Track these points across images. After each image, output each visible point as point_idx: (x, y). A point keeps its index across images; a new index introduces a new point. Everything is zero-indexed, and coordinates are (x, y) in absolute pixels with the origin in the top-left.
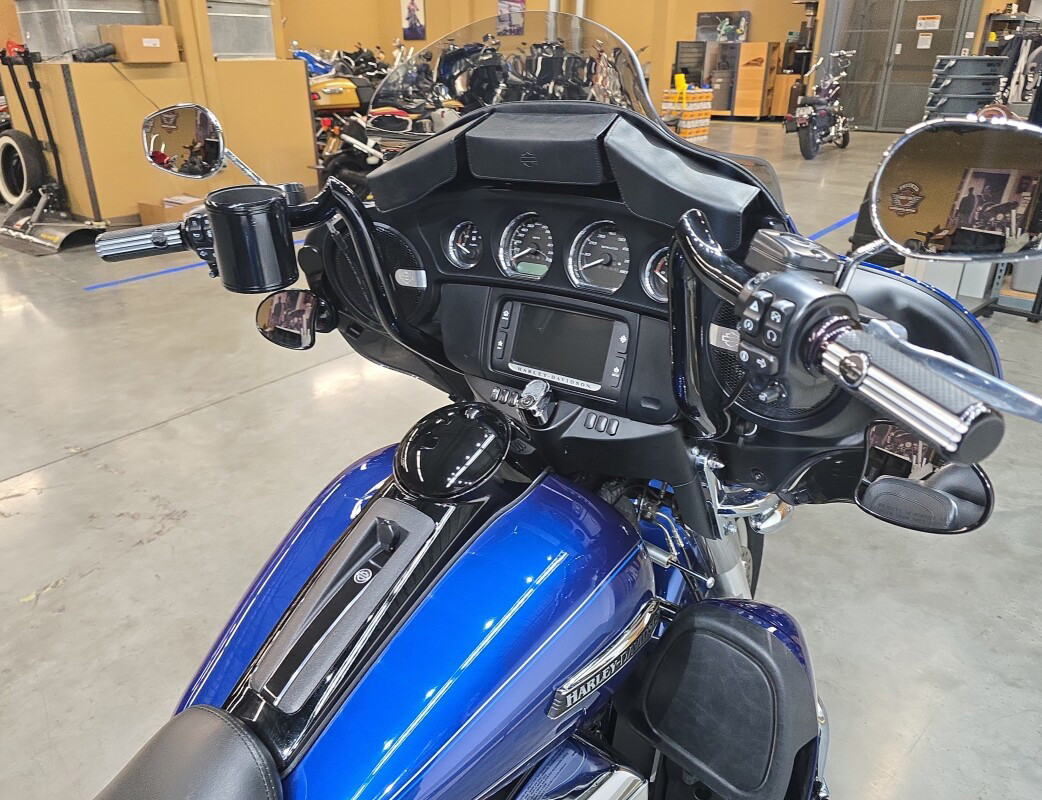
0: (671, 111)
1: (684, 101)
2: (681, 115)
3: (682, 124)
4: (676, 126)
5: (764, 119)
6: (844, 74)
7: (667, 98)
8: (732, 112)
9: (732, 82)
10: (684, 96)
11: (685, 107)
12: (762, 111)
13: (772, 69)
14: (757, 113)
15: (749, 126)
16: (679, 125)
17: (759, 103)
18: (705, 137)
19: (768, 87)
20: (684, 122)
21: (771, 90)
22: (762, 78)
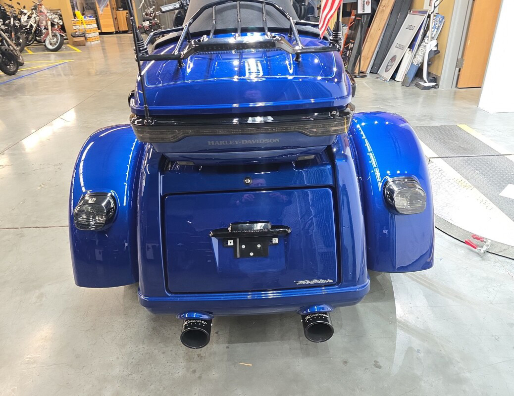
0: (79, 29)
1: (84, 24)
2: (85, 31)
3: (87, 35)
4: (84, 36)
5: (117, 33)
6: (154, 7)
7: (74, 23)
8: (101, 31)
9: (96, 16)
10: (84, 22)
11: (85, 27)
12: (115, 29)
13: (113, 8)
14: (113, 30)
15: (111, 37)
16: (86, 36)
17: (113, 25)
18: (99, 41)
19: (115, 17)
20: (88, 34)
21: (116, 18)
22: (111, 13)
